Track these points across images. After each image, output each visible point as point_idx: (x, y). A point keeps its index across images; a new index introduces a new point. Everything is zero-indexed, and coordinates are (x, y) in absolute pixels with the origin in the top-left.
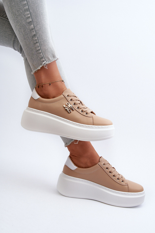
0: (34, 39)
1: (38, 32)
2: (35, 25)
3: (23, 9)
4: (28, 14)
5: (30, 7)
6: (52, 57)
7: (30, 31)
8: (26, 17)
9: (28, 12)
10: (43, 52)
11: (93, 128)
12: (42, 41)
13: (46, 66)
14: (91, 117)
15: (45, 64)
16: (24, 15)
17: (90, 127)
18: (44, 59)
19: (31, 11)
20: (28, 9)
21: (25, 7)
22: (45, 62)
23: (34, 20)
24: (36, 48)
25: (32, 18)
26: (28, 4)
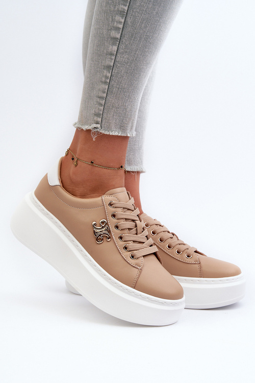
0: (105, 74)
1: (119, 65)
2: (121, 51)
3: (117, 7)
4: (120, 22)
5: (131, 12)
6: (119, 126)
7: (107, 54)
8: (114, 24)
9: (122, 17)
10: (106, 107)
11: (129, 293)
12: (118, 86)
13: (95, 134)
14: (137, 268)
15: (96, 130)
16: (112, 19)
17: (124, 290)
18: (99, 120)
19: (129, 20)
20: (124, 12)
21: (122, 6)
22: (99, 126)
23: (124, 41)
24: (99, 90)
25: (123, 33)
26: (131, 3)
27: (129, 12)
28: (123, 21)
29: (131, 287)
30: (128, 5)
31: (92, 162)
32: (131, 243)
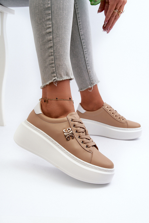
0: (50, 52)
1: (56, 44)
2: (54, 37)
3: (46, 19)
4: (50, 24)
6: (66, 75)
7: (48, 42)
8: (47, 26)
10: (56, 67)
11: (88, 166)
12: (59, 55)
13: (55, 83)
14: (91, 153)
15: (55, 80)
16: (45, 25)
17: (85, 165)
18: (55, 75)
19: (53, 22)
20: (50, 19)
21: (48, 17)
22: (56, 78)
23: (54, 32)
24: (50, 61)
25: (53, 29)
26: (52, 14)
27: (52, 18)
28: (51, 23)
29: (89, 163)
30: (51, 15)
31: (57, 98)
32: (85, 139)
